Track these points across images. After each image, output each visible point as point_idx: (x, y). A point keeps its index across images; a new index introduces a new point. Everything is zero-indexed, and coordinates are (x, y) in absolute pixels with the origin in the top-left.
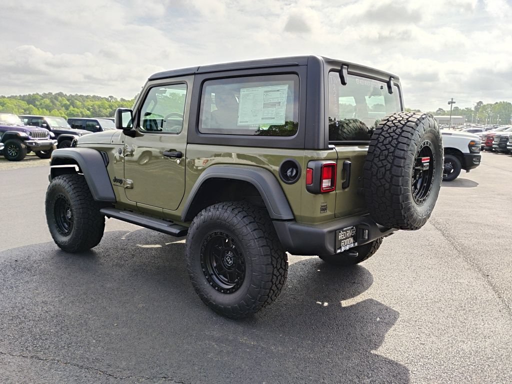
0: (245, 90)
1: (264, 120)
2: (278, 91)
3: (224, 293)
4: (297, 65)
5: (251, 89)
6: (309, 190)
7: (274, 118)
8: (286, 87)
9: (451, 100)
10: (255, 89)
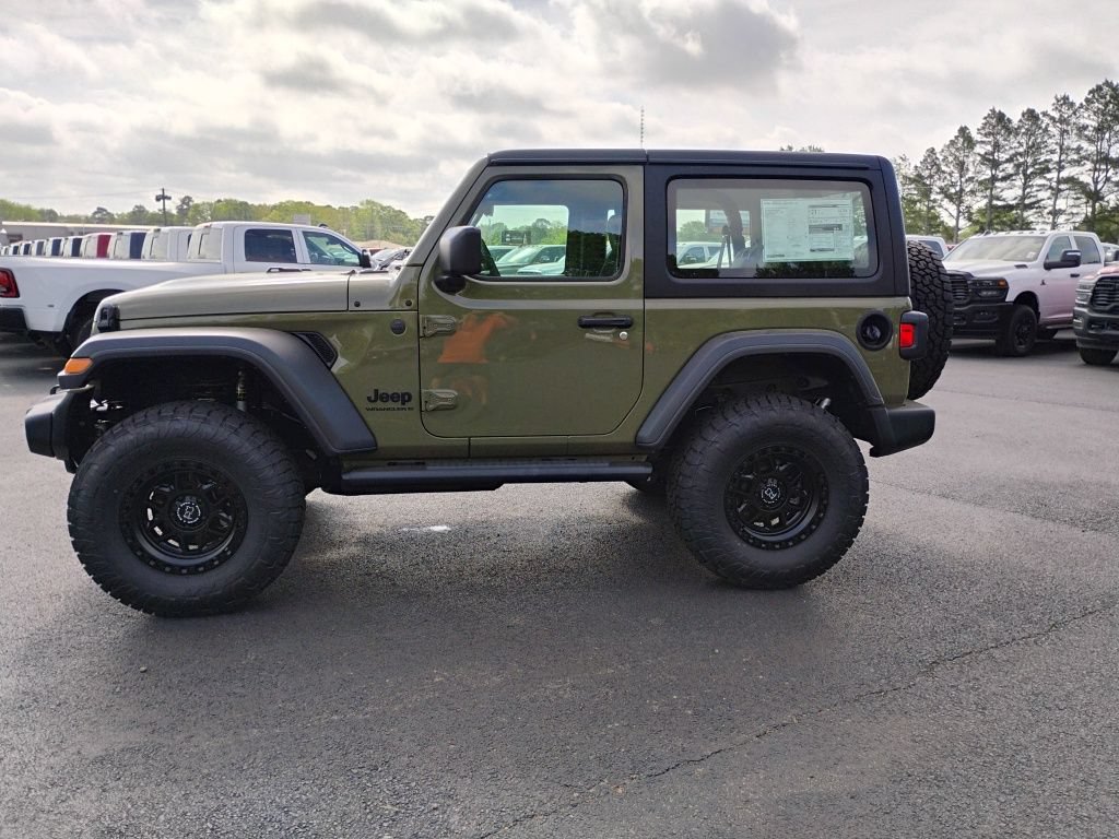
0: (771, 201)
1: (813, 253)
2: (835, 206)
3: (767, 549)
4: (866, 169)
5: (782, 201)
6: (902, 356)
7: (833, 250)
8: (848, 202)
9: (160, 193)
10: (789, 201)
